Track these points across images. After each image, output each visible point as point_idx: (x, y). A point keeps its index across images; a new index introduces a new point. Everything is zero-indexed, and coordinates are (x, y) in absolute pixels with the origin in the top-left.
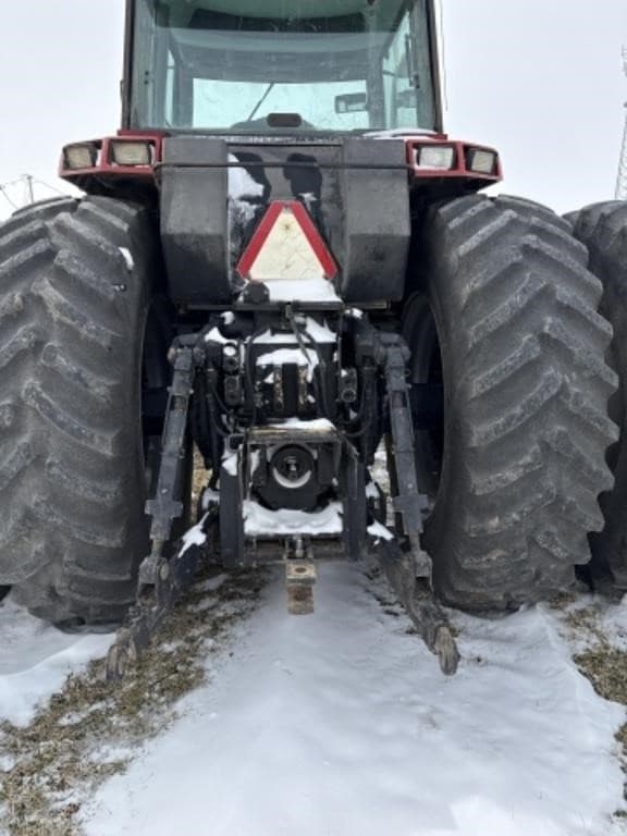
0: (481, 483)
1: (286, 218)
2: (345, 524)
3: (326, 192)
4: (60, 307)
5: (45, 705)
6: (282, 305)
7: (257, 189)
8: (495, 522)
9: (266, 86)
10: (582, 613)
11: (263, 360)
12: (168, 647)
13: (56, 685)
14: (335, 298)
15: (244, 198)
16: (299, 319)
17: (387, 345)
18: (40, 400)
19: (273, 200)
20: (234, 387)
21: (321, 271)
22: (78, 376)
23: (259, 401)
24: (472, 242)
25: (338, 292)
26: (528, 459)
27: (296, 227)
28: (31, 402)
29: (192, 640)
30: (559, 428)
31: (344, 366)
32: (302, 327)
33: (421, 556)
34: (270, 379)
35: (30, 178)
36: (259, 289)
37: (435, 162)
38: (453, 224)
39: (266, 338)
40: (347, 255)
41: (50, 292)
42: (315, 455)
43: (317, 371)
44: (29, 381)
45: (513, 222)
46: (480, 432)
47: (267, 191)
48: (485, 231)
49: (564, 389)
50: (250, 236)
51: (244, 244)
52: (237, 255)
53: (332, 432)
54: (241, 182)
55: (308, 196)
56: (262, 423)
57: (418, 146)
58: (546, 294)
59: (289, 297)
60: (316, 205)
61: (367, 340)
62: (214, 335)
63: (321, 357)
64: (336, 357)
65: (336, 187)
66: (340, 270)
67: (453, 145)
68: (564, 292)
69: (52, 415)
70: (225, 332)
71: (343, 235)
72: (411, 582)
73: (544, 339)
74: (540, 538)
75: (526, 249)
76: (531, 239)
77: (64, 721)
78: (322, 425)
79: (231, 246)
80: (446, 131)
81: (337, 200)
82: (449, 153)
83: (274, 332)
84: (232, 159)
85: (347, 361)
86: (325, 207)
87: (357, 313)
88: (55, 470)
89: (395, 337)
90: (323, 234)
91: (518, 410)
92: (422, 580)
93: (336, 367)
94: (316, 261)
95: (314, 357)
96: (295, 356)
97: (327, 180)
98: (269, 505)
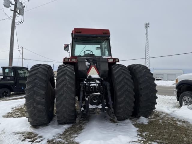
0: (119, 100)
1: (93, 67)
2: (102, 107)
3: (98, 64)
4: (68, 79)
5: (64, 132)
6: (93, 78)
7: (89, 64)
8: (121, 105)
9: (85, 45)
10: (134, 120)
11: (91, 85)
12: (78, 126)
13: (64, 130)
14: (99, 77)
15: (87, 65)
16: (95, 80)
17: (107, 83)
18: (66, 90)
19: (91, 65)
20: (87, 89)
21: (97, 74)
22: (71, 88)
23: (91, 91)
24: (116, 71)
25: (100, 76)
26: (124, 97)
27: (94, 68)
28: (65, 91)
29: (81, 125)
30: (128, 93)
31: (101, 86)
32: (96, 81)
33: (112, 109)
34: (92, 88)
35: (22, 47)
36: (90, 76)
37: (111, 61)
38: (114, 68)
39: (91, 82)
40: (101, 72)
41: (67, 78)
42: (98, 97)
43: (98, 86)
44: (65, 88)
45: (121, 68)
46: (118, 94)
47: (90, 64)
48: (117, 70)
49: (128, 88)
50: (89, 70)
51: (88, 70)
52: (87, 72)
53: (100, 94)
54: (87, 63)
55: (95, 65)
56: (91, 93)
57: (109, 59)
58: (125, 77)
59: (94, 77)
60: (97, 66)
61: (104, 83)
62: (85, 82)
63: (98, 85)
64: (100, 85)
65: (99, 64)
66: (100, 74)
67: (113, 59)
68: (127, 77)
69: (68, 92)
70: (86, 82)
71: (100, 70)
72: (111, 113)
73: (125, 82)
74: (127, 107)
75: (122, 72)
76: (123, 71)
77: (67, 133)
78: (99, 93)
79: (86, 71)
80: (112, 56)
81: (99, 65)
82: (113, 60)
83: (92, 82)
84: (86, 61)
85: (101, 85)
86: (98, 66)
87: (102, 79)
88: (68, 99)
89: (107, 82)
90: (98, 70)
91: (122, 91)
92: (113, 112)
93: (100, 86)
94: (97, 73)
95: (97, 85)
96: (95, 85)
97: (98, 63)
98: (92, 105)
